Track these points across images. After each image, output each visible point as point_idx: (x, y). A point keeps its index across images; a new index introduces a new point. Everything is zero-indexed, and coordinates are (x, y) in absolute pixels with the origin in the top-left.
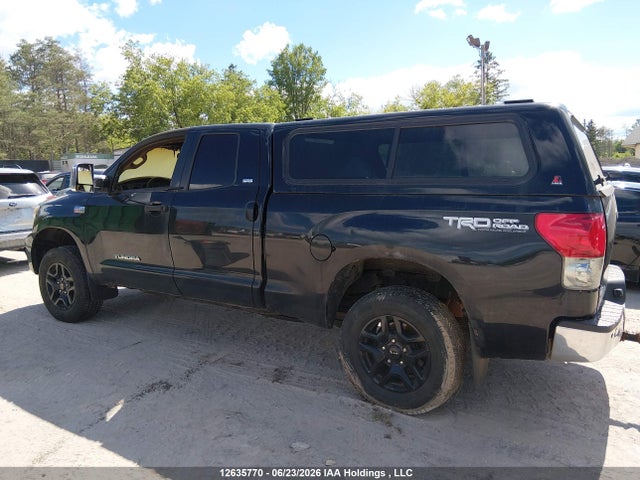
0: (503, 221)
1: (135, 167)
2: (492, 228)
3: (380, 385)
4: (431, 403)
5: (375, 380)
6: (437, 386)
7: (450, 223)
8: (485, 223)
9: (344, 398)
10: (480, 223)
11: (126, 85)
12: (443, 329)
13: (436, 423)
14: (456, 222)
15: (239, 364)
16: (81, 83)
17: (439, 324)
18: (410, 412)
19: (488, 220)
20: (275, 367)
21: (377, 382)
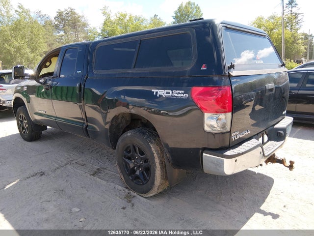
0: (177, 92)
1: (47, 67)
2: (172, 96)
3: (132, 180)
4: (151, 191)
5: (130, 177)
6: (153, 183)
7: (155, 94)
8: (169, 93)
9: (117, 186)
10: (167, 93)
11: (104, 28)
12: (154, 152)
13: (154, 203)
14: (157, 93)
15: (83, 165)
16: (86, 29)
17: (153, 149)
18: (144, 195)
19: (170, 91)
20: (98, 167)
21: (131, 178)
